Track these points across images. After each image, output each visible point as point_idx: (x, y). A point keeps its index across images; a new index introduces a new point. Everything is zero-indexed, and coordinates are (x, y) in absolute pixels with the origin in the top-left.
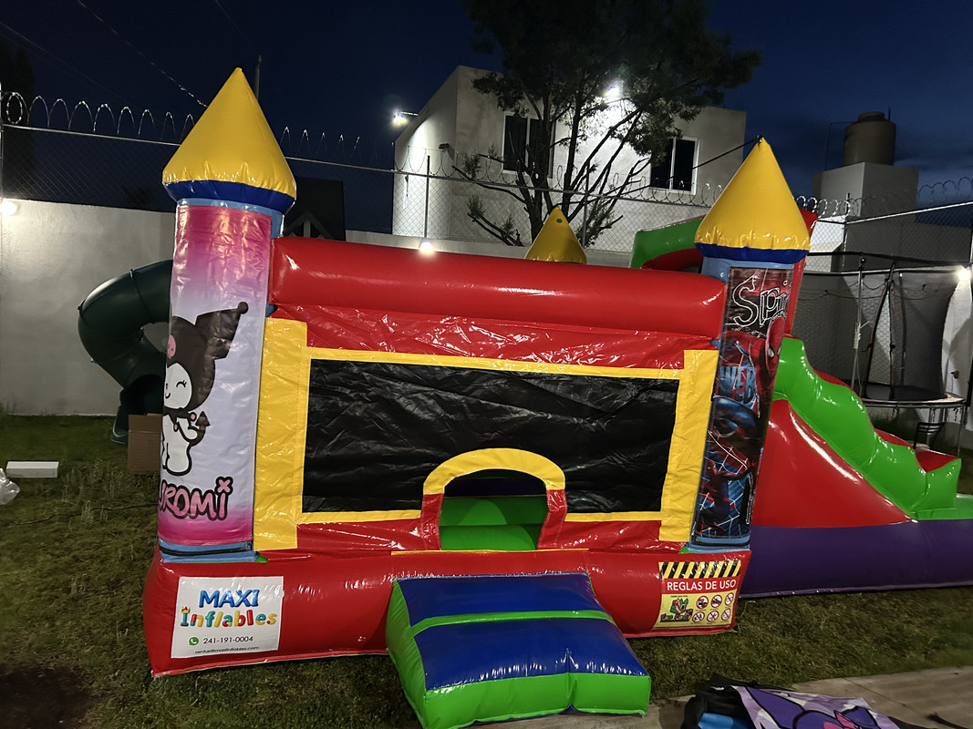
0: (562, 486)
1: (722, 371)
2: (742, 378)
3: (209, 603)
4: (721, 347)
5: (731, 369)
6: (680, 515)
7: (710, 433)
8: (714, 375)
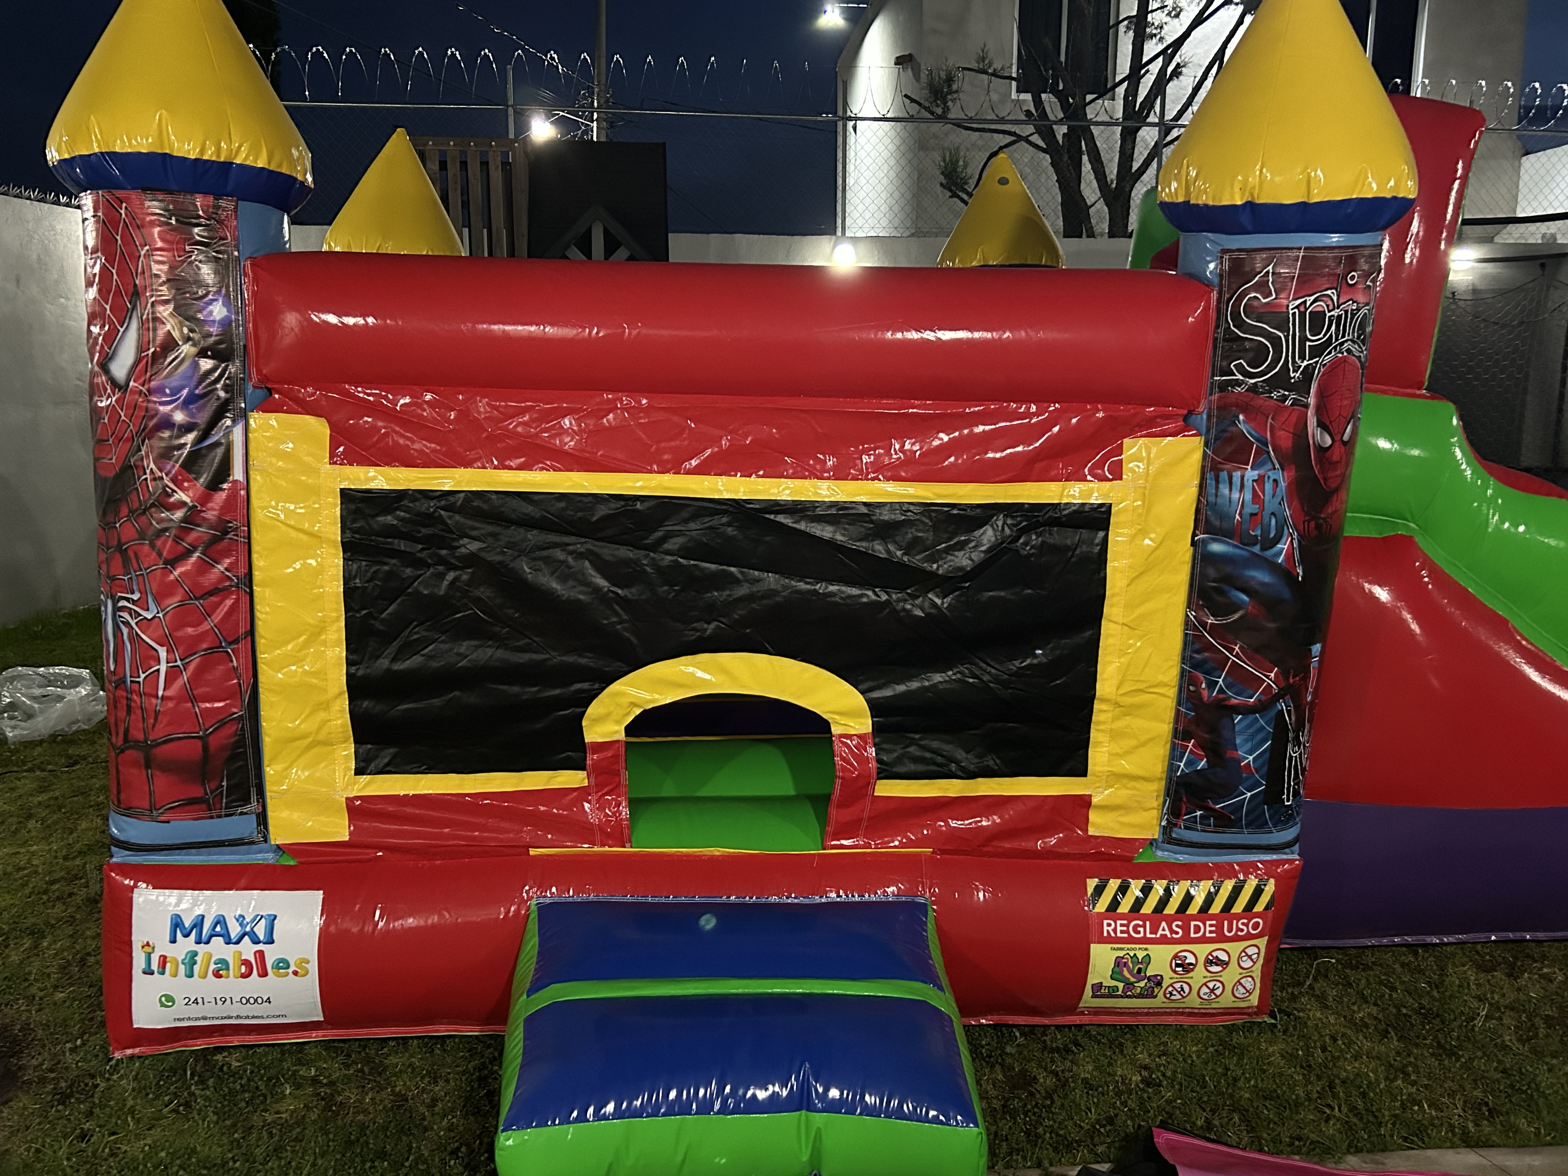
0: (864, 725)
1: (1211, 483)
2: (1256, 498)
3: (187, 935)
4: (1208, 431)
5: (1230, 478)
6: (1132, 784)
7: (1192, 614)
8: (1194, 491)
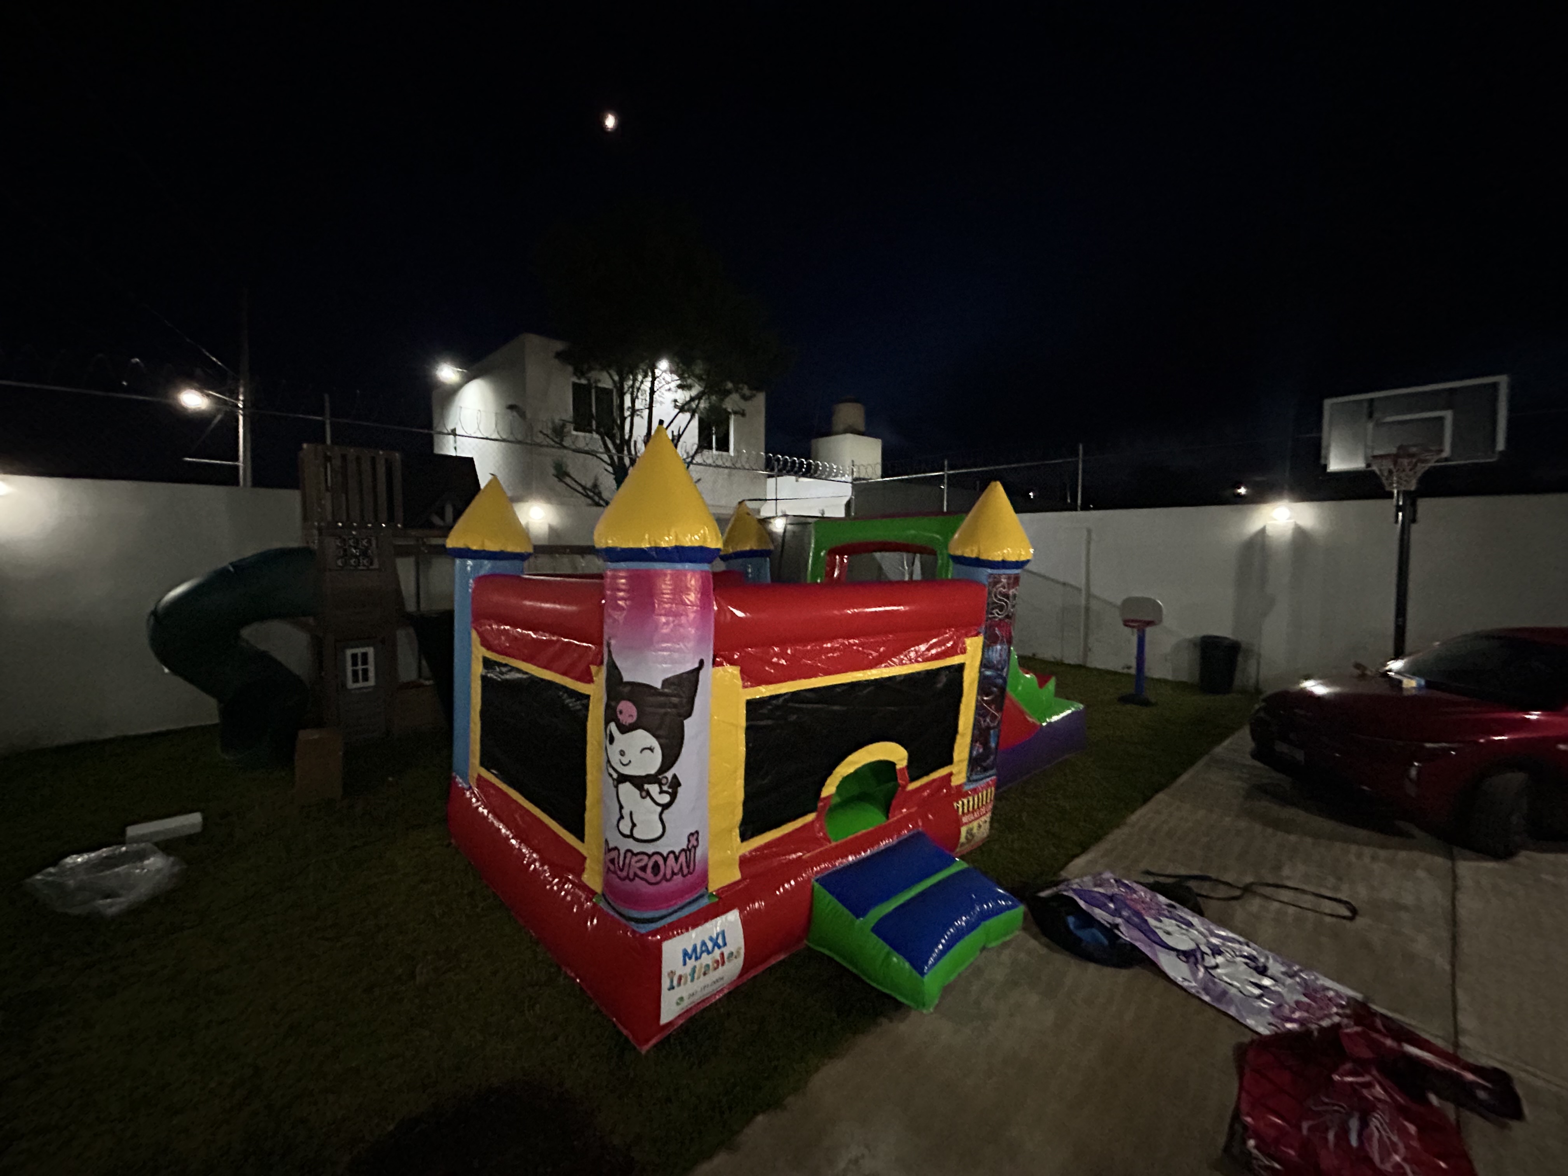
0: (906, 762)
1: (985, 650)
3: (690, 958)
4: (985, 634)
5: (992, 649)
6: (962, 763)
7: (979, 698)
8: (981, 654)
